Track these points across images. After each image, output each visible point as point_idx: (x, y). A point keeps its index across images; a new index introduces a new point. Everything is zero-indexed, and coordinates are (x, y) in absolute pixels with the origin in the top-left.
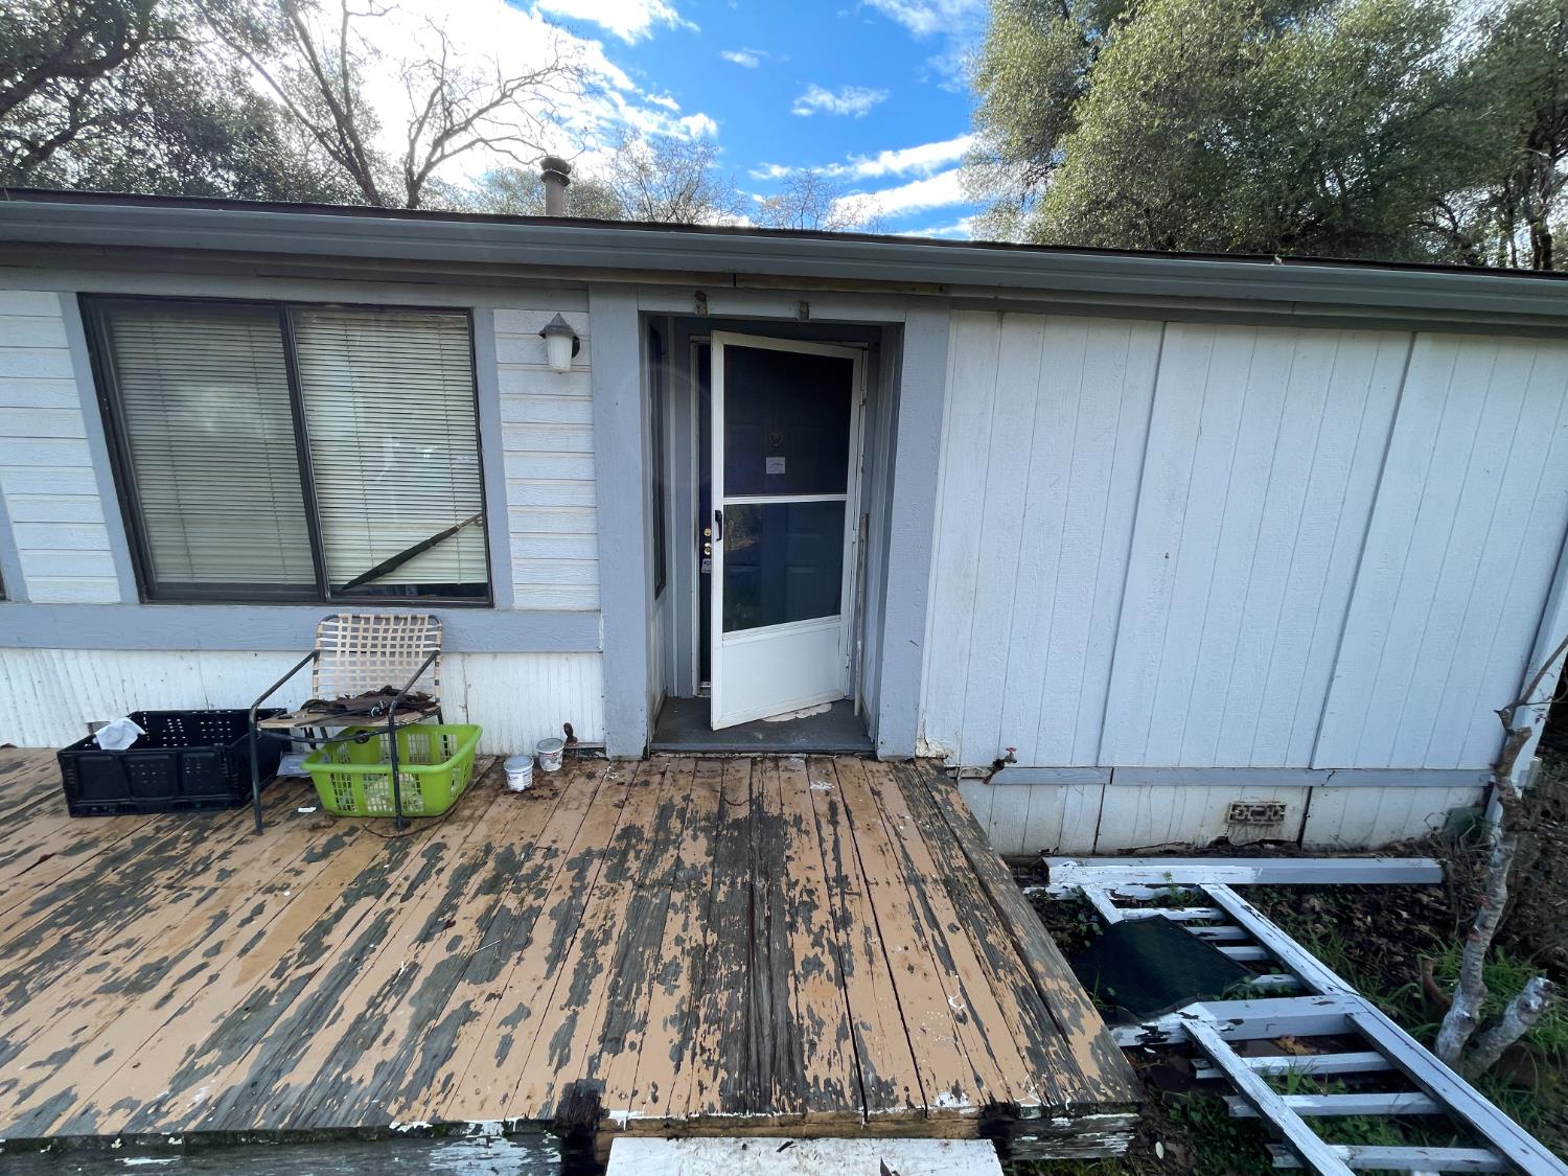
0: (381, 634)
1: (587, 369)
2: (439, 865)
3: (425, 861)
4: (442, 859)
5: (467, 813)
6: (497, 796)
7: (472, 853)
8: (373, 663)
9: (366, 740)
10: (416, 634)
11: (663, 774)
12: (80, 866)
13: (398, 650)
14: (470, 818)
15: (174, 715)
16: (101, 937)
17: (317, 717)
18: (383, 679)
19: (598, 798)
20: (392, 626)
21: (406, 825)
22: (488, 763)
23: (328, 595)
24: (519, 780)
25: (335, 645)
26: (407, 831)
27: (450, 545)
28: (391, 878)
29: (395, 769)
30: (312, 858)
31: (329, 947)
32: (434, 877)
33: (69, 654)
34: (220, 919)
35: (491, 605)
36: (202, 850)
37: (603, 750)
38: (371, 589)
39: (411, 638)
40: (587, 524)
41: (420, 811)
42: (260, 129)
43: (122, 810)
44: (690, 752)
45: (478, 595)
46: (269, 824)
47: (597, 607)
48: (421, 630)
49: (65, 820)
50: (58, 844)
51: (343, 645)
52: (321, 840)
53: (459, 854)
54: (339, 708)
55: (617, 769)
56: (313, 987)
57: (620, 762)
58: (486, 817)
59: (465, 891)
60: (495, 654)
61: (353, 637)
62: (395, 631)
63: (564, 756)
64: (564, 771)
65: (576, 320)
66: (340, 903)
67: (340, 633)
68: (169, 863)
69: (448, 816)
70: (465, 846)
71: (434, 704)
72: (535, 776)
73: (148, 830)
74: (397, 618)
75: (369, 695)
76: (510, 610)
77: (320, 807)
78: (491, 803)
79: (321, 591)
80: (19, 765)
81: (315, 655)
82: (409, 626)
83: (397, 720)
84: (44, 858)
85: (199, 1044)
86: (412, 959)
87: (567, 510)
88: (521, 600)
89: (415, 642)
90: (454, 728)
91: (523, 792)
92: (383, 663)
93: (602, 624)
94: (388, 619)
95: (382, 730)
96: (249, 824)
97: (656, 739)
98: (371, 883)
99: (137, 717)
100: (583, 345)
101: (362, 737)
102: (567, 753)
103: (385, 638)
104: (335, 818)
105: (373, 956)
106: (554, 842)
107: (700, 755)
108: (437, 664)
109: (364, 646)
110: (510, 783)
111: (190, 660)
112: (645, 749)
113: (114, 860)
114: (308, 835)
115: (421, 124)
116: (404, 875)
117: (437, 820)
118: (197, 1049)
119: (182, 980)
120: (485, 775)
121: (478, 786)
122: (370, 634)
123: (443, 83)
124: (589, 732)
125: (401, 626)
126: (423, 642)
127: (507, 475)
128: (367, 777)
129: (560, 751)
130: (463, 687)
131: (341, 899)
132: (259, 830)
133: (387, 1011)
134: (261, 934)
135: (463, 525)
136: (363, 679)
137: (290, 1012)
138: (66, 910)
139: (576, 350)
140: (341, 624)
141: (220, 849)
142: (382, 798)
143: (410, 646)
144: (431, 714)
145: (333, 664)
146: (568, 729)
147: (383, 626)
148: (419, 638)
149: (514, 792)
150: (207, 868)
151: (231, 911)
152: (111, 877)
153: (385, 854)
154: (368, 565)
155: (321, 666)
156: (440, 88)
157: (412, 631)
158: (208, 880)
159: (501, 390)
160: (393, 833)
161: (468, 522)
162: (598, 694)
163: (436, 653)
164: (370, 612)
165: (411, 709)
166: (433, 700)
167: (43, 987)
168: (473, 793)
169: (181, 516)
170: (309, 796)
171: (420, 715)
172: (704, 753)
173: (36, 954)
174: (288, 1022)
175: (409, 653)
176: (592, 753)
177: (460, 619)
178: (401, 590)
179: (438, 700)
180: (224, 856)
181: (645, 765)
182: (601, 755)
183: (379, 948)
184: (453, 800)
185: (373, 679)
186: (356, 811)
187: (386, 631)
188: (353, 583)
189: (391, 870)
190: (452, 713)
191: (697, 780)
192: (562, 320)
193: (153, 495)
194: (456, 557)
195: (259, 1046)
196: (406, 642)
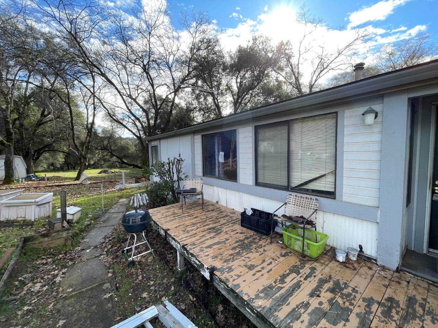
0: (302, 201)
1: (381, 122)
2: (315, 274)
3: (310, 271)
4: (315, 273)
5: (322, 261)
6: (332, 260)
7: (325, 276)
8: (299, 209)
9: (295, 229)
10: (311, 203)
11: (408, 282)
12: (242, 237)
13: (306, 206)
14: (324, 263)
15: (258, 210)
16: (245, 253)
17: (286, 219)
18: (301, 213)
19: (374, 278)
20: (305, 200)
21: (304, 257)
22: (328, 248)
23: (290, 189)
24: (341, 258)
25: (290, 202)
26: (304, 259)
27: (323, 179)
28: (301, 271)
29: (304, 240)
30: (282, 256)
31: (286, 282)
32: (313, 277)
33: (244, 194)
34: (264, 261)
35: (335, 198)
36: (261, 243)
37: (376, 260)
38: (300, 189)
39: (310, 204)
40: (376, 176)
41: (308, 255)
42: (279, 87)
43: (248, 228)
44: (424, 278)
45: (331, 195)
46: (273, 242)
47: (377, 205)
48: (313, 202)
49: (240, 226)
50: (239, 231)
51: (292, 202)
52: (284, 252)
53: (320, 274)
54: (290, 218)
55: (382, 270)
56: (283, 291)
57: (384, 268)
58: (329, 265)
59: (323, 288)
60: (334, 214)
61: (295, 201)
62: (306, 201)
63: (358, 256)
64: (358, 261)
65: (377, 107)
66: (288, 271)
67: (292, 199)
68: (255, 243)
69: (316, 260)
70: (322, 272)
71: (314, 224)
72: (346, 259)
73: (252, 234)
74: (306, 198)
75: (297, 217)
76: (342, 201)
77: (283, 242)
78: (331, 262)
79: (288, 188)
80: (234, 213)
81: (286, 204)
82: (309, 201)
83: (306, 226)
84: (237, 233)
85: (260, 289)
86: (308, 300)
87: (367, 170)
88: (345, 198)
89: (310, 205)
90: (319, 233)
91: (342, 263)
92: (302, 209)
93: (379, 212)
94: (304, 198)
95: (301, 228)
96: (269, 241)
97: (403, 265)
98: (295, 270)
99: (252, 209)
100: (379, 115)
101: (294, 228)
102: (359, 256)
103: (303, 203)
104: (287, 247)
105: (297, 292)
106: (356, 287)
107: (431, 283)
108: (316, 213)
109: (297, 203)
110: (337, 257)
111: (261, 199)
112: (398, 268)
113: (247, 238)
114: (281, 249)
115: (315, 72)
116: (305, 272)
117: (313, 259)
118: (260, 290)
119: (257, 272)
120: (328, 251)
121: (325, 254)
122: (299, 201)
123: (322, 59)
124: (370, 251)
125: (307, 200)
126: (313, 206)
127: (344, 159)
128: (295, 239)
129: (357, 253)
130: (323, 221)
131: (288, 270)
132: (271, 243)
133: (302, 312)
134: (271, 270)
135: (328, 174)
136: (296, 212)
137: (278, 295)
138: (240, 245)
139: (376, 117)
140: (292, 197)
141: (264, 244)
142: (299, 246)
143: (309, 206)
144: (314, 227)
145: (290, 206)
146: (361, 247)
147: (302, 199)
148: (312, 204)
149: (338, 261)
150: (261, 248)
151: (266, 260)
152: (246, 241)
153: (299, 263)
154: (300, 183)
155: (287, 206)
156: (321, 61)
157: (310, 202)
158: (261, 250)
159: (345, 133)
160: (301, 258)
161: (329, 173)
162: (375, 238)
163: (317, 210)
164: (299, 195)
165: (309, 224)
166: (314, 223)
167: (236, 259)
168: (324, 256)
169: (264, 168)
170: (281, 239)
171: (311, 227)
172: (434, 282)
173: (235, 252)
174: (277, 298)
175: (309, 208)
176: (369, 259)
177: (324, 201)
178: (307, 190)
179: (315, 223)
180: (264, 246)
181: (396, 274)
182: (374, 262)
183: (299, 291)
184: (318, 255)
185: (298, 213)
186: (292, 247)
187: (303, 201)
188: (296, 187)
189: (301, 269)
190: (319, 229)
191: (429, 294)
192: (372, 108)
193: (260, 164)
194: (324, 183)
195: (271, 299)
196: (308, 205)
